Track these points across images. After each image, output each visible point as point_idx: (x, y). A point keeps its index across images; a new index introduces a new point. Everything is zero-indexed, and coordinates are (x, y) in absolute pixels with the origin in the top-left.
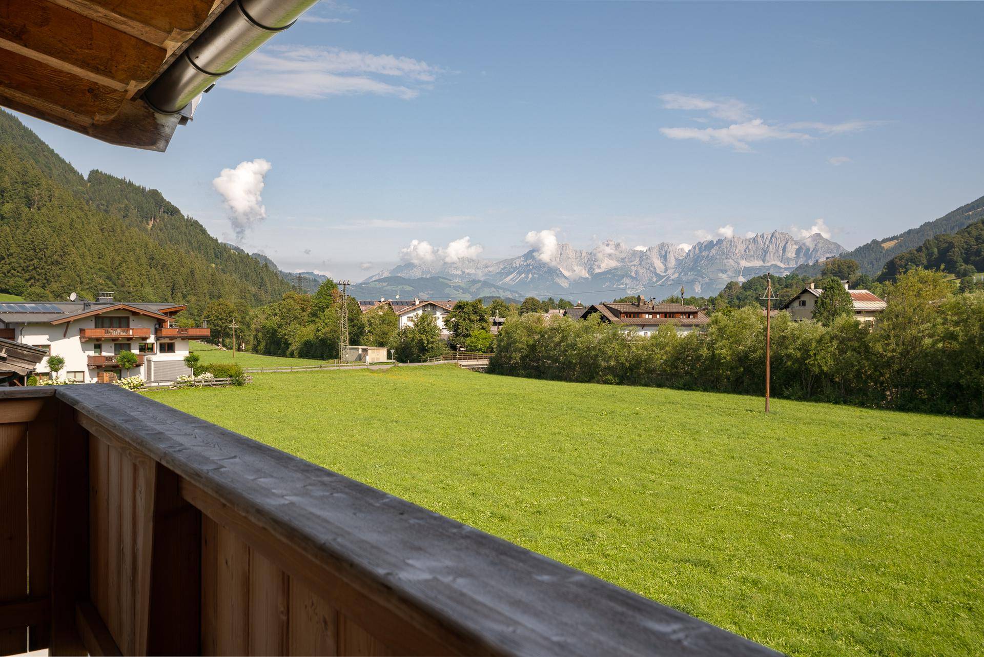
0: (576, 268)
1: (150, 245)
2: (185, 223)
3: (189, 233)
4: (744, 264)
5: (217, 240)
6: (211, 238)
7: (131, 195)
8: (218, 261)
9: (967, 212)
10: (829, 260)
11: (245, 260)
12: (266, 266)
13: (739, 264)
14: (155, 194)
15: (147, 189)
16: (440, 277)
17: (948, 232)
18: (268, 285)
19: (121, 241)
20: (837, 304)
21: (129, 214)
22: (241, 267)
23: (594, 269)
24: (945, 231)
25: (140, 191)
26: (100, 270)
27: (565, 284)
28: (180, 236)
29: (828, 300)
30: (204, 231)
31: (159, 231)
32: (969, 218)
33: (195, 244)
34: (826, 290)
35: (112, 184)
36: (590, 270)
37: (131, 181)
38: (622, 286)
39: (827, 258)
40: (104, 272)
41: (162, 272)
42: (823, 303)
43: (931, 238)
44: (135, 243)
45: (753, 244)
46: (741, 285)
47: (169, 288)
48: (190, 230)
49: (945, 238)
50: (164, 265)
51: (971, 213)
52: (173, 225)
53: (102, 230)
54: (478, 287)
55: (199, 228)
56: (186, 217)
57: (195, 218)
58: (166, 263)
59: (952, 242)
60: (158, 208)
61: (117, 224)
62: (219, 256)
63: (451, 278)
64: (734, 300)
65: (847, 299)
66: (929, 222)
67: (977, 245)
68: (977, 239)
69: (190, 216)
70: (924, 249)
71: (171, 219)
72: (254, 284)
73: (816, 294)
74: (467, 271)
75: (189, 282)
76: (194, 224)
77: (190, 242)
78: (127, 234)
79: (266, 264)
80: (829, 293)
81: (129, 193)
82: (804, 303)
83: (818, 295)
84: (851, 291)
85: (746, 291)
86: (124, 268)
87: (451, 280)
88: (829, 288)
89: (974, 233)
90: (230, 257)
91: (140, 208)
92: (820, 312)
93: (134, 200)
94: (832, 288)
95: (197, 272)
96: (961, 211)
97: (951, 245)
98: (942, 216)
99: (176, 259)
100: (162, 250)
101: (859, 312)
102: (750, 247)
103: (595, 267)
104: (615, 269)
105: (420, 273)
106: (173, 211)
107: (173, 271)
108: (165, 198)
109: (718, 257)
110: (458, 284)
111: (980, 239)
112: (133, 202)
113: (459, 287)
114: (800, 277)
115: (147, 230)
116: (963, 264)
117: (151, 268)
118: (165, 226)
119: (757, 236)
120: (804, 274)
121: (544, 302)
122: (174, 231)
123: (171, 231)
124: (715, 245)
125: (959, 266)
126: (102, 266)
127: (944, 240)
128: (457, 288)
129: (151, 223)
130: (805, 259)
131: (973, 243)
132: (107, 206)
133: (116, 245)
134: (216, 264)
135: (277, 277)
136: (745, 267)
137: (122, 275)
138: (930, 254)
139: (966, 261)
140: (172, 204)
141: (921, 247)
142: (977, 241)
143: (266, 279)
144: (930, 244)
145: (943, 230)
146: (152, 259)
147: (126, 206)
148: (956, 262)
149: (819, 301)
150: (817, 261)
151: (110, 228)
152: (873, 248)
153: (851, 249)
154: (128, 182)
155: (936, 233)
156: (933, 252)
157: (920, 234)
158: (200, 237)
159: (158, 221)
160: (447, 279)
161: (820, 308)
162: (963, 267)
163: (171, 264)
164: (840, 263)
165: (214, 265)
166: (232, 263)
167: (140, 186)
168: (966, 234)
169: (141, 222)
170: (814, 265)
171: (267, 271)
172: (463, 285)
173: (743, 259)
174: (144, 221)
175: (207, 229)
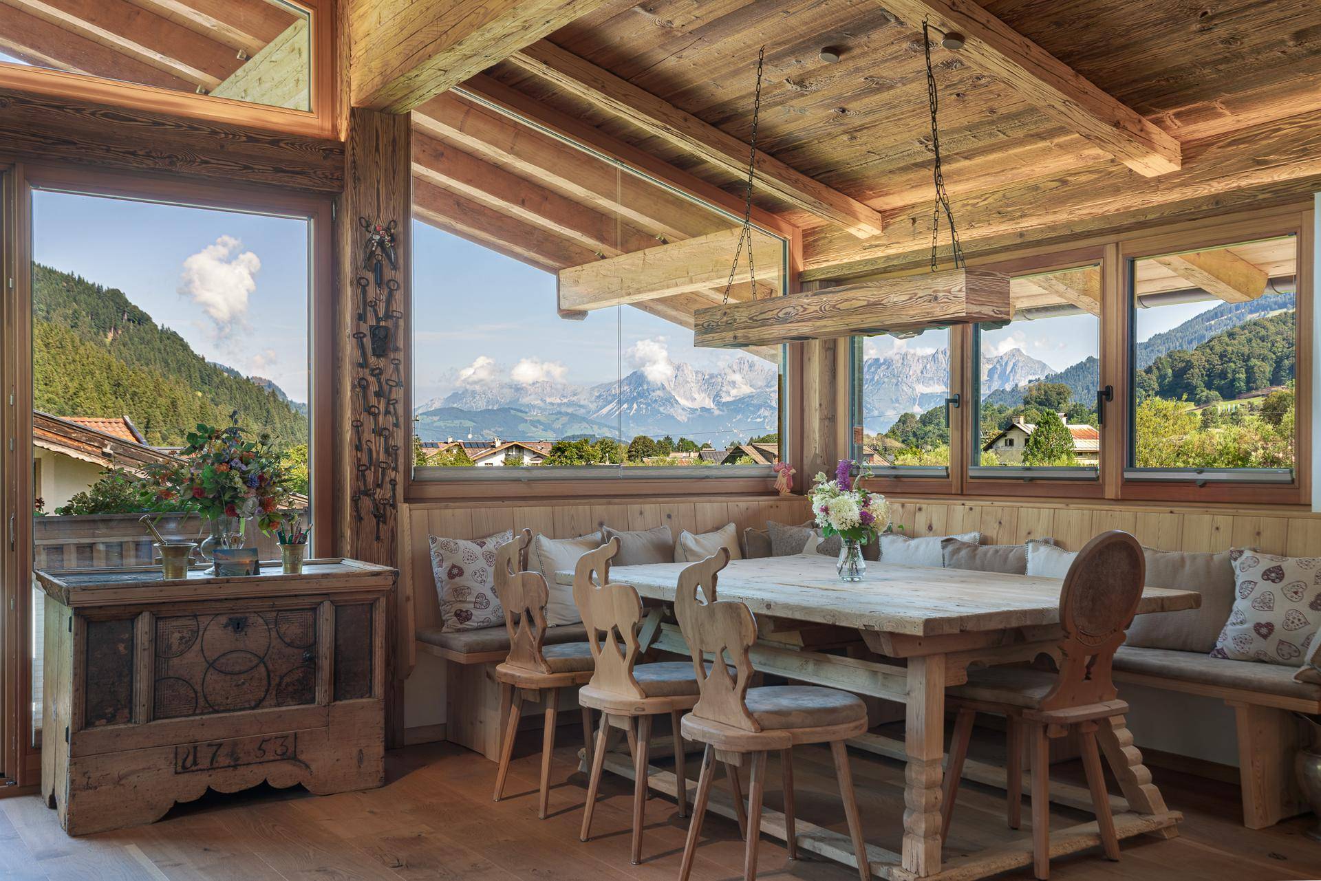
0: (696, 396)
1: (114, 367)
2: (159, 335)
3: (165, 350)
4: (921, 389)
5: (203, 359)
6: (196, 357)
7: (82, 297)
8: (206, 388)
9: (1208, 320)
10: (1032, 384)
11: (243, 386)
12: (273, 394)
13: (914, 389)
14: (116, 295)
15: (105, 288)
16: (512, 409)
17: (1185, 347)
18: (277, 421)
19: (74, 361)
20: (1053, 443)
21: (80, 324)
22: (238, 396)
23: (721, 397)
24: (1181, 345)
25: (95, 291)
26: (48, 401)
27: (682, 417)
28: (152, 353)
29: (1042, 439)
30: (185, 347)
31: (122, 347)
32: (1211, 329)
33: (173, 365)
34: (1040, 426)
35: (54, 282)
36: (716, 398)
37: (82, 277)
38: (758, 420)
39: (1030, 382)
40: (55, 404)
41: (131, 403)
42: (1036, 442)
43: (1163, 355)
44: (93, 363)
45: (932, 363)
46: (918, 417)
47: (142, 426)
48: (166, 346)
49: (1181, 355)
50: (135, 394)
51: (1213, 322)
52: (142, 339)
53: (47, 345)
54: (564, 422)
55: (179, 342)
56: (160, 328)
57: (173, 329)
58: (137, 390)
59: (1189, 361)
60: (120, 314)
61: (67, 337)
62: (207, 381)
63: (527, 410)
64: (911, 438)
65: (1067, 437)
66: (1160, 335)
67: (1222, 364)
68: (1222, 356)
69: (166, 326)
70: (1154, 369)
71: (138, 330)
72: (256, 419)
73: (1027, 432)
74: (548, 400)
75: (170, 417)
76: (172, 337)
77: (166, 362)
78: (82, 350)
79: (273, 392)
80: (1044, 429)
81: (79, 293)
82: (1011, 443)
83: (1030, 433)
84: (1070, 427)
85: (925, 426)
86: (81, 399)
87: (526, 413)
88: (1044, 423)
89: (1218, 349)
90: (222, 382)
91: (94, 315)
92: (1032, 454)
93: (86, 303)
94: (1047, 422)
95: (180, 403)
96: (1200, 319)
97: (1189, 365)
98: (1176, 327)
99: (151, 386)
100: (131, 373)
101: (1080, 453)
102: (928, 366)
103: (723, 395)
104: (749, 397)
105: (485, 404)
106: (141, 319)
107: (147, 402)
108: (130, 301)
109: (886, 380)
110: (536, 418)
111: (1226, 356)
112: (84, 306)
113: (539, 421)
114: (996, 407)
115: (105, 346)
116: (1205, 389)
117: (117, 398)
118: (130, 339)
119: (937, 352)
120: (1002, 403)
121: (659, 442)
122: (143, 346)
123: (139, 347)
124: (882, 364)
125: (1199, 391)
126: (51, 396)
127: (1180, 357)
128: (535, 423)
129: (110, 335)
130: (1000, 382)
131: (1216, 362)
132: (48, 312)
133: (68, 366)
134: (204, 392)
135: (289, 410)
136: (922, 394)
137: (79, 409)
138: (1162, 377)
139: (1209, 386)
140: (140, 309)
141: (1150, 367)
142: (1221, 359)
143: (274, 412)
144: (1162, 364)
145: (1178, 344)
146: (118, 385)
147: (75, 311)
148: (1196, 387)
149: (1032, 440)
150: (1017, 385)
151: (58, 343)
152: (1089, 368)
153: (1060, 369)
154: (77, 278)
155: (1169, 349)
156: (1166, 374)
157: (1148, 350)
158: (180, 355)
159: (120, 332)
160: (521, 411)
161: (1032, 449)
162: (1205, 394)
163: (145, 393)
164: (1046, 389)
165: (200, 394)
166: (225, 390)
167: (94, 285)
168: (1208, 350)
169: (97, 334)
170: (1013, 390)
171: (275, 401)
172: (543, 419)
173: (919, 383)
174: (101, 333)
175: (190, 344)
